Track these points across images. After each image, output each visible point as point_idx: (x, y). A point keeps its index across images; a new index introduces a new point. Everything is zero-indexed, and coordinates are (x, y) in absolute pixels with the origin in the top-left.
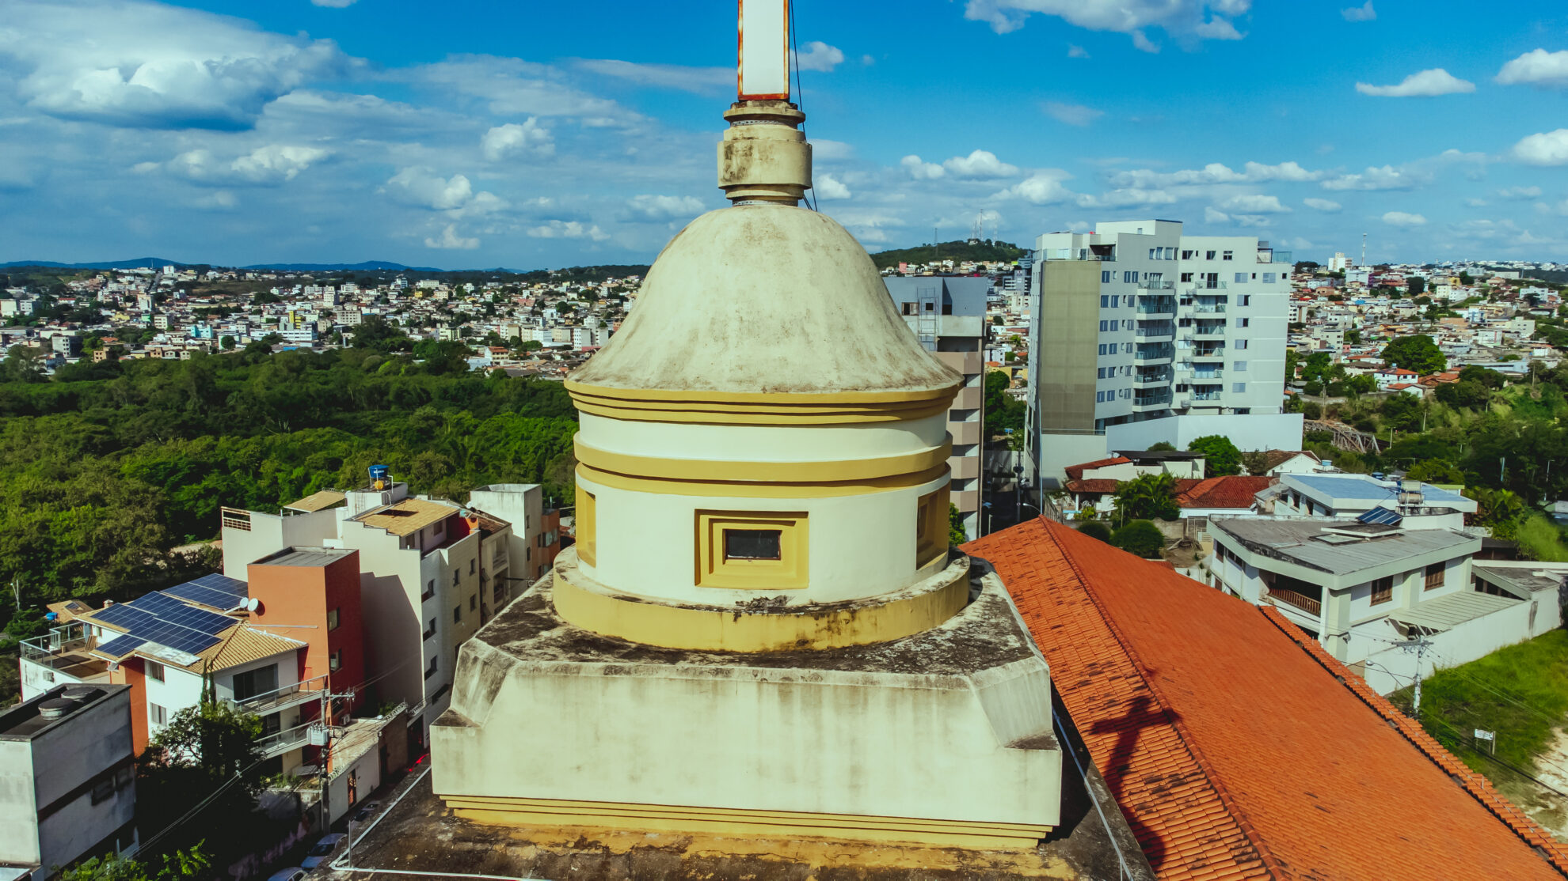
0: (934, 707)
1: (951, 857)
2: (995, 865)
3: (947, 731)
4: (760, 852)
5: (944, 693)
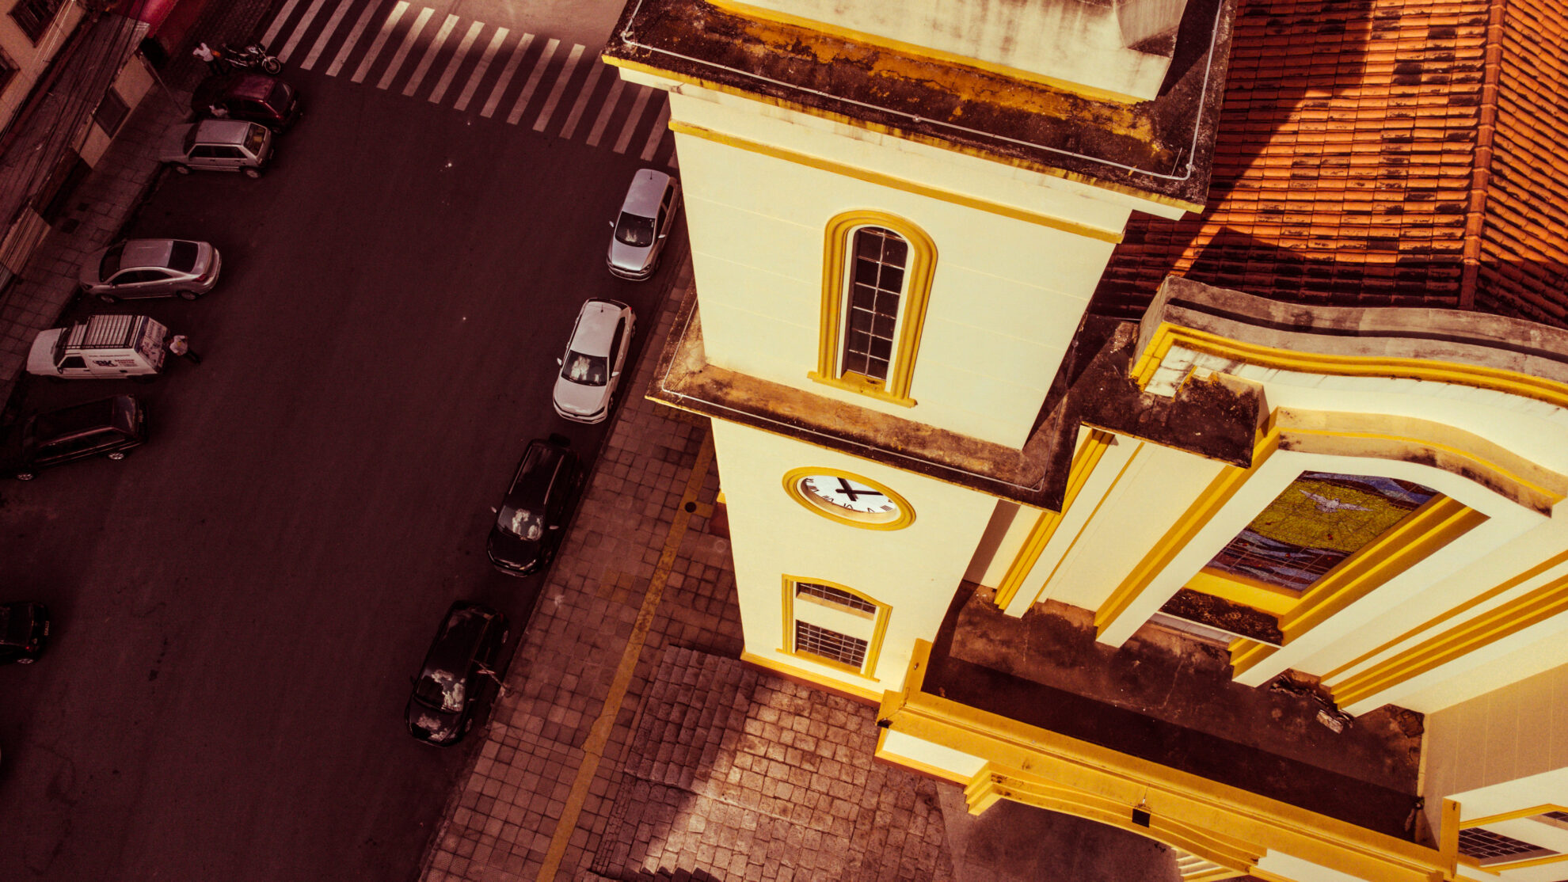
1: (1066, 106)
2: (1096, 118)
4: (927, 78)
5: (1090, 6)
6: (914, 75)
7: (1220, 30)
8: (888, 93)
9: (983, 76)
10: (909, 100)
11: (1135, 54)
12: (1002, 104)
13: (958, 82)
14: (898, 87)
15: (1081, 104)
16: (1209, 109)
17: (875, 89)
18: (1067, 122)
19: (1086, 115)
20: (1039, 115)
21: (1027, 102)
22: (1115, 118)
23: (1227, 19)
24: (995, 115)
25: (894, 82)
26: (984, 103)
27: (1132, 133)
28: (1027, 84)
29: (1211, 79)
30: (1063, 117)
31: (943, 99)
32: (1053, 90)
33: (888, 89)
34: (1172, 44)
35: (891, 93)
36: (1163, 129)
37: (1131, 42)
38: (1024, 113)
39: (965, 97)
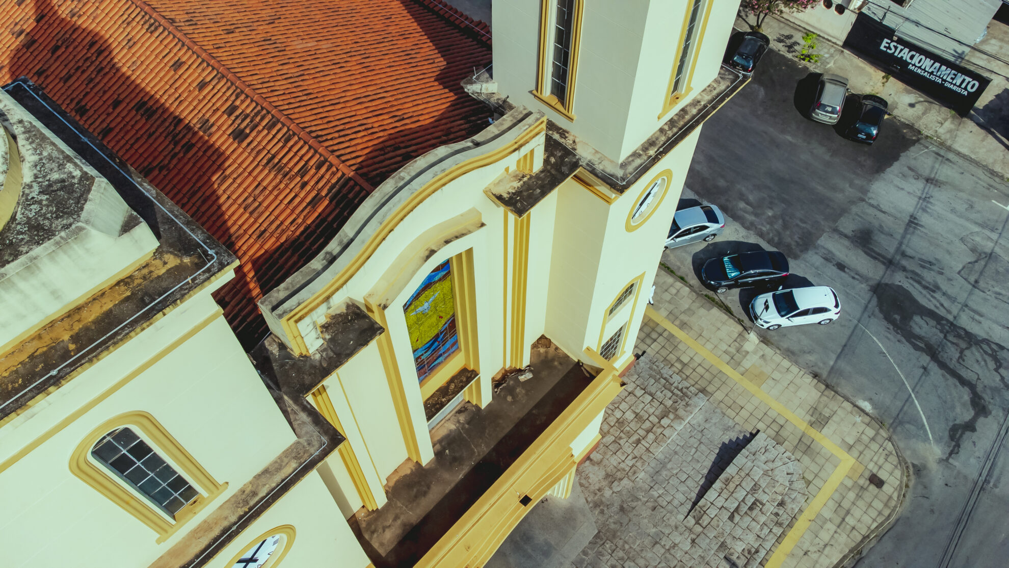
0: (75, 246)
1: (123, 288)
2: (144, 278)
3: (87, 250)
4: (33, 351)
5: (76, 239)
6: (24, 357)
7: (148, 191)
8: (20, 380)
9: (63, 319)
10: (37, 370)
11: (126, 235)
12: (90, 320)
13: (53, 335)
14: (22, 370)
15: (129, 280)
16: (187, 224)
17: (10, 386)
18: (132, 294)
19: (137, 282)
20: (115, 305)
21: (101, 306)
22: (152, 269)
23: (145, 184)
24: (93, 328)
25: (16, 372)
26: (80, 329)
27: (169, 266)
28: (91, 299)
29: (172, 212)
30: (128, 293)
31: (56, 350)
32: (107, 289)
33: (18, 378)
34: (136, 216)
35: (22, 377)
36: (179, 251)
37: (117, 234)
38: (107, 312)
39: (66, 337)
